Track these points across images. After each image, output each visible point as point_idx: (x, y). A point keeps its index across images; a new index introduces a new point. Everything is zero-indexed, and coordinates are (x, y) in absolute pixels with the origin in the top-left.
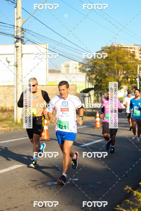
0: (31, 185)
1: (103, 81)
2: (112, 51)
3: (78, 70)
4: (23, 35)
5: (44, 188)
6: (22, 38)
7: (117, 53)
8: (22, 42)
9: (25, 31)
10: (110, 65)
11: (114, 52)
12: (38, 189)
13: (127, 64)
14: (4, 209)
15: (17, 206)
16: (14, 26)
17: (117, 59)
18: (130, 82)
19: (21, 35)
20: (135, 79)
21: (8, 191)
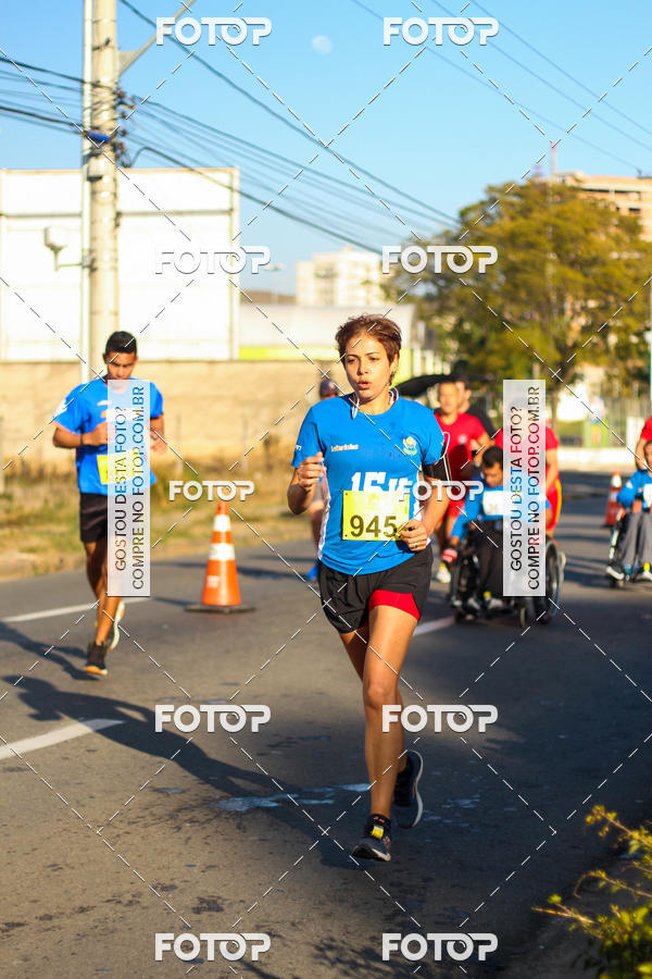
0: (154, 810)
1: (492, 344)
2: (537, 203)
3: (377, 291)
4: (120, 124)
5: (215, 822)
6: (120, 139)
7: (558, 216)
8: (117, 157)
9: (131, 107)
10: (526, 272)
11: (544, 208)
12: (184, 829)
13: (604, 264)
14: (26, 919)
15: (85, 905)
16: (83, 82)
17: (559, 242)
18: (618, 347)
19: (112, 124)
20: (640, 334)
21: (48, 838)
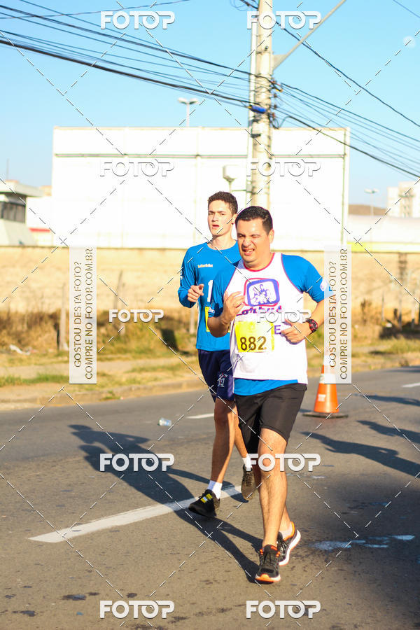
4: (273, 102)
5: (311, 557)
6: (272, 111)
8: (270, 122)
9: (280, 90)
14: (187, 615)
15: (225, 608)
16: (250, 74)
19: (268, 101)
21: (205, 563)
